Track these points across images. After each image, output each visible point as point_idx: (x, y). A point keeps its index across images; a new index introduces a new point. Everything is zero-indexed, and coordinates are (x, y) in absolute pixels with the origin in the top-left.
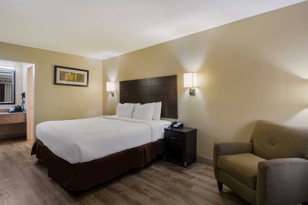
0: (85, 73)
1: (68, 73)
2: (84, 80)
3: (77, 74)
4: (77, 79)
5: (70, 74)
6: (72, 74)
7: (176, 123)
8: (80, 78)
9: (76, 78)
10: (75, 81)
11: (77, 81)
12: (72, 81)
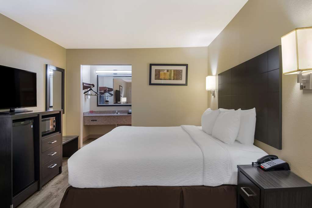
0: (183, 68)
1: (163, 70)
2: (181, 77)
3: (174, 71)
4: (174, 77)
5: (166, 71)
6: (168, 71)
7: (274, 157)
8: (177, 75)
9: (172, 75)
10: (171, 79)
11: (174, 79)
12: (168, 80)
